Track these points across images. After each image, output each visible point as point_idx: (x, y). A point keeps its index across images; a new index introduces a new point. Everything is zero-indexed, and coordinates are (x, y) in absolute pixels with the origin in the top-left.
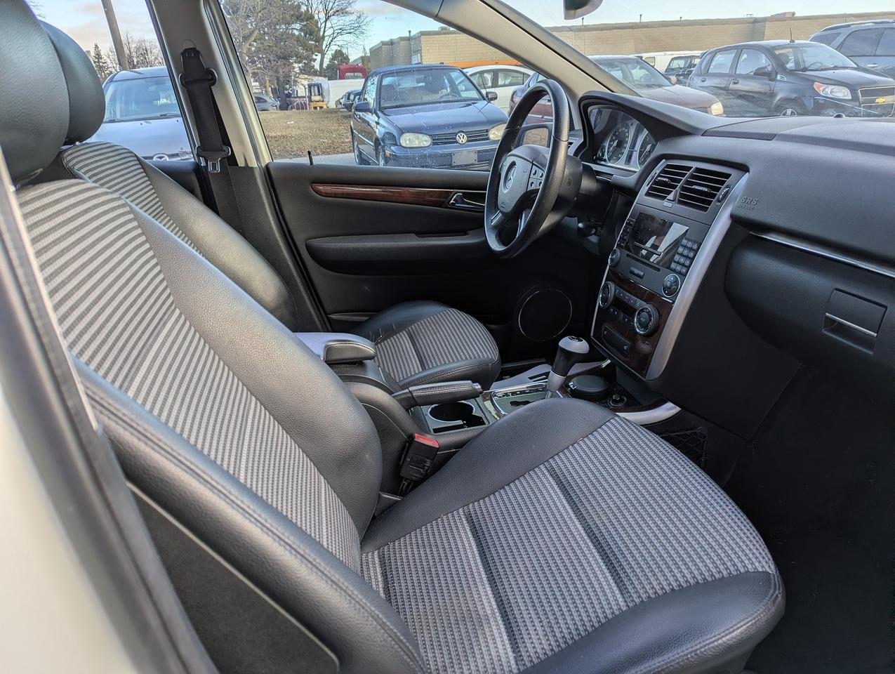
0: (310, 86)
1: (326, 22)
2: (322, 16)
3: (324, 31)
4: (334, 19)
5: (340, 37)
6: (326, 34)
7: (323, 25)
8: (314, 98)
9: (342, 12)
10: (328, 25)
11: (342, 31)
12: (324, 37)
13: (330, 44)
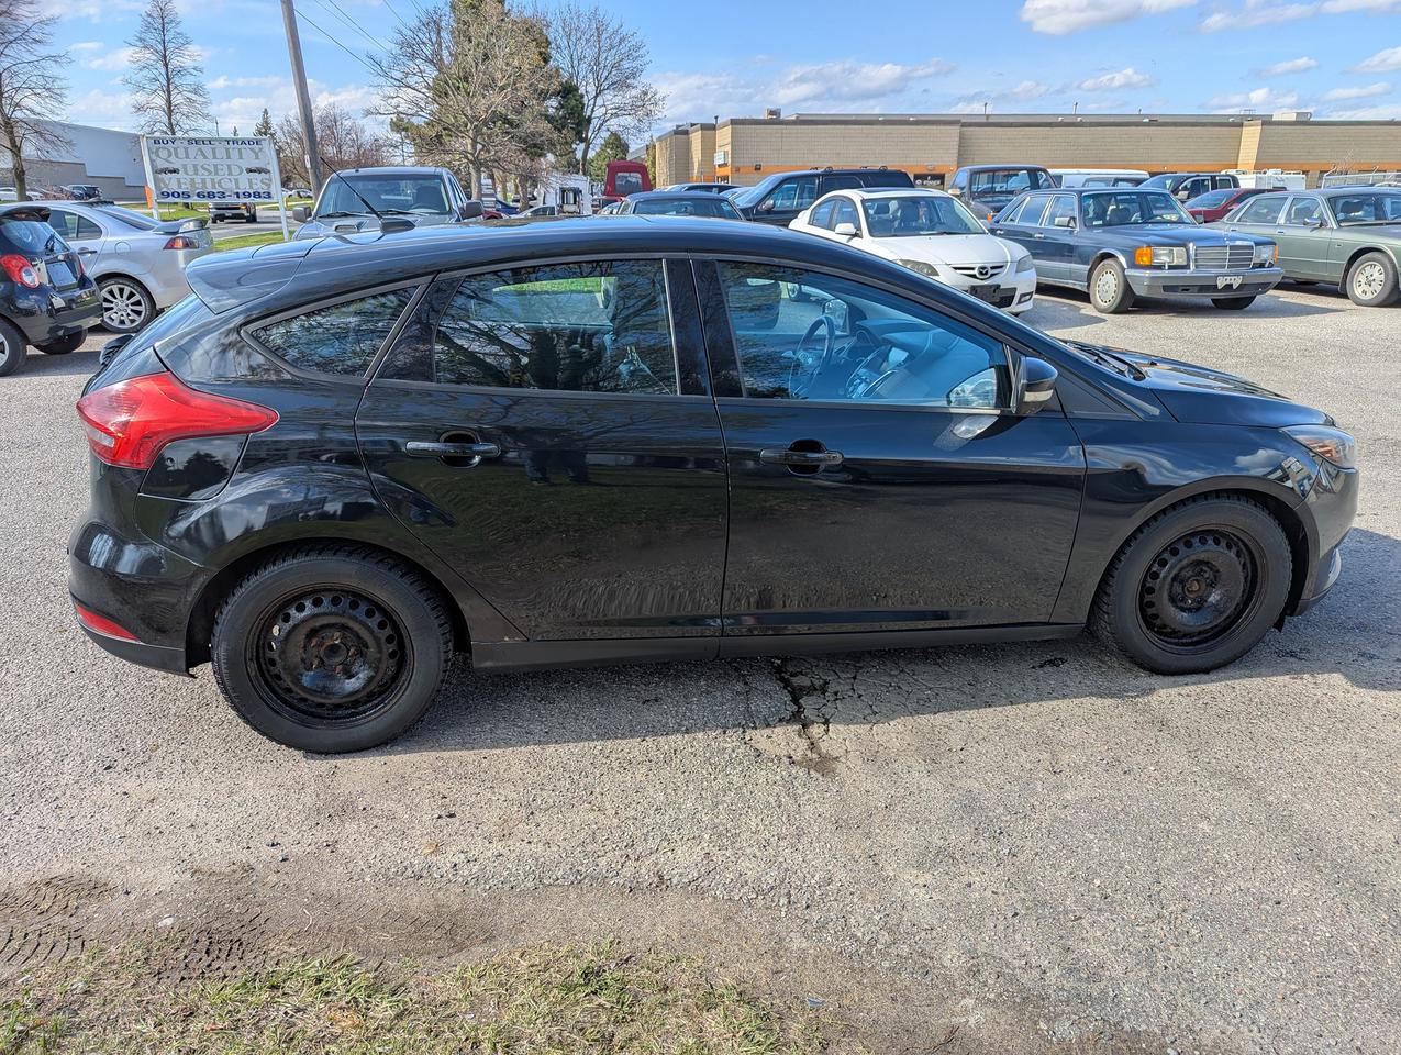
0: (563, 191)
1: (596, 97)
2: (592, 89)
3: (593, 111)
4: (608, 95)
5: (613, 121)
6: (596, 114)
7: (592, 102)
8: (566, 208)
9: (622, 84)
10: (600, 101)
11: (619, 111)
12: (589, 120)
13: (599, 128)
